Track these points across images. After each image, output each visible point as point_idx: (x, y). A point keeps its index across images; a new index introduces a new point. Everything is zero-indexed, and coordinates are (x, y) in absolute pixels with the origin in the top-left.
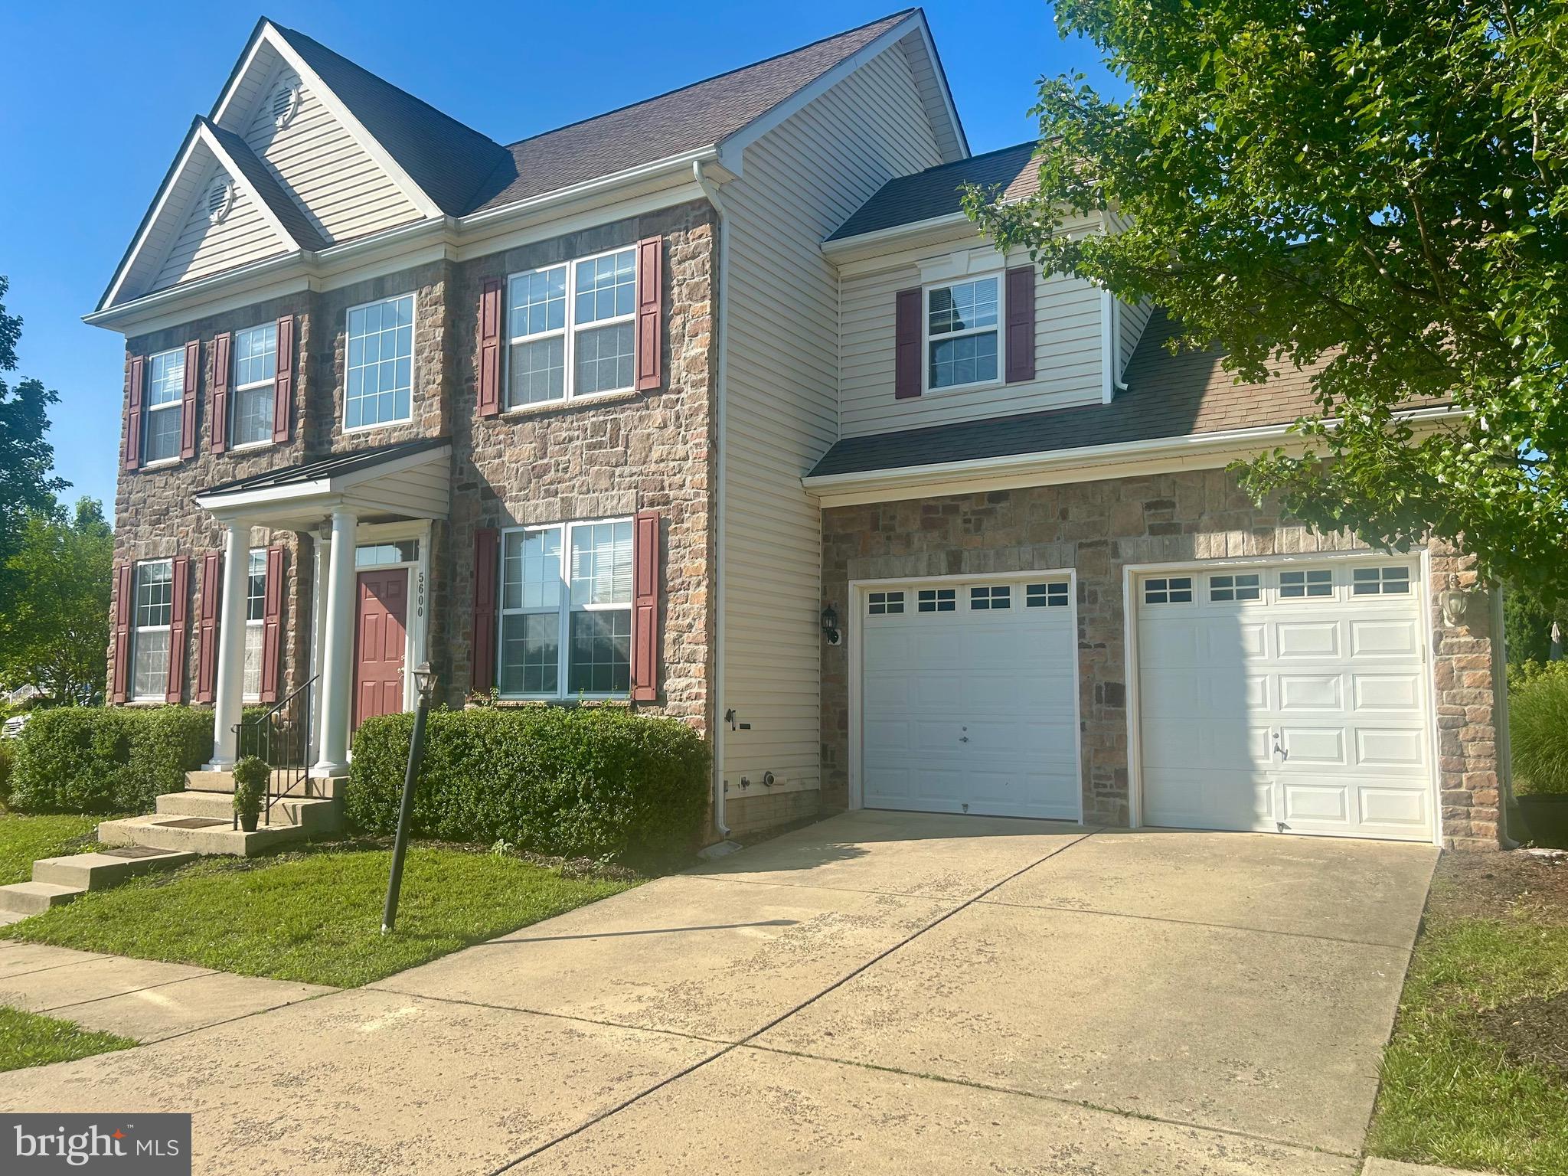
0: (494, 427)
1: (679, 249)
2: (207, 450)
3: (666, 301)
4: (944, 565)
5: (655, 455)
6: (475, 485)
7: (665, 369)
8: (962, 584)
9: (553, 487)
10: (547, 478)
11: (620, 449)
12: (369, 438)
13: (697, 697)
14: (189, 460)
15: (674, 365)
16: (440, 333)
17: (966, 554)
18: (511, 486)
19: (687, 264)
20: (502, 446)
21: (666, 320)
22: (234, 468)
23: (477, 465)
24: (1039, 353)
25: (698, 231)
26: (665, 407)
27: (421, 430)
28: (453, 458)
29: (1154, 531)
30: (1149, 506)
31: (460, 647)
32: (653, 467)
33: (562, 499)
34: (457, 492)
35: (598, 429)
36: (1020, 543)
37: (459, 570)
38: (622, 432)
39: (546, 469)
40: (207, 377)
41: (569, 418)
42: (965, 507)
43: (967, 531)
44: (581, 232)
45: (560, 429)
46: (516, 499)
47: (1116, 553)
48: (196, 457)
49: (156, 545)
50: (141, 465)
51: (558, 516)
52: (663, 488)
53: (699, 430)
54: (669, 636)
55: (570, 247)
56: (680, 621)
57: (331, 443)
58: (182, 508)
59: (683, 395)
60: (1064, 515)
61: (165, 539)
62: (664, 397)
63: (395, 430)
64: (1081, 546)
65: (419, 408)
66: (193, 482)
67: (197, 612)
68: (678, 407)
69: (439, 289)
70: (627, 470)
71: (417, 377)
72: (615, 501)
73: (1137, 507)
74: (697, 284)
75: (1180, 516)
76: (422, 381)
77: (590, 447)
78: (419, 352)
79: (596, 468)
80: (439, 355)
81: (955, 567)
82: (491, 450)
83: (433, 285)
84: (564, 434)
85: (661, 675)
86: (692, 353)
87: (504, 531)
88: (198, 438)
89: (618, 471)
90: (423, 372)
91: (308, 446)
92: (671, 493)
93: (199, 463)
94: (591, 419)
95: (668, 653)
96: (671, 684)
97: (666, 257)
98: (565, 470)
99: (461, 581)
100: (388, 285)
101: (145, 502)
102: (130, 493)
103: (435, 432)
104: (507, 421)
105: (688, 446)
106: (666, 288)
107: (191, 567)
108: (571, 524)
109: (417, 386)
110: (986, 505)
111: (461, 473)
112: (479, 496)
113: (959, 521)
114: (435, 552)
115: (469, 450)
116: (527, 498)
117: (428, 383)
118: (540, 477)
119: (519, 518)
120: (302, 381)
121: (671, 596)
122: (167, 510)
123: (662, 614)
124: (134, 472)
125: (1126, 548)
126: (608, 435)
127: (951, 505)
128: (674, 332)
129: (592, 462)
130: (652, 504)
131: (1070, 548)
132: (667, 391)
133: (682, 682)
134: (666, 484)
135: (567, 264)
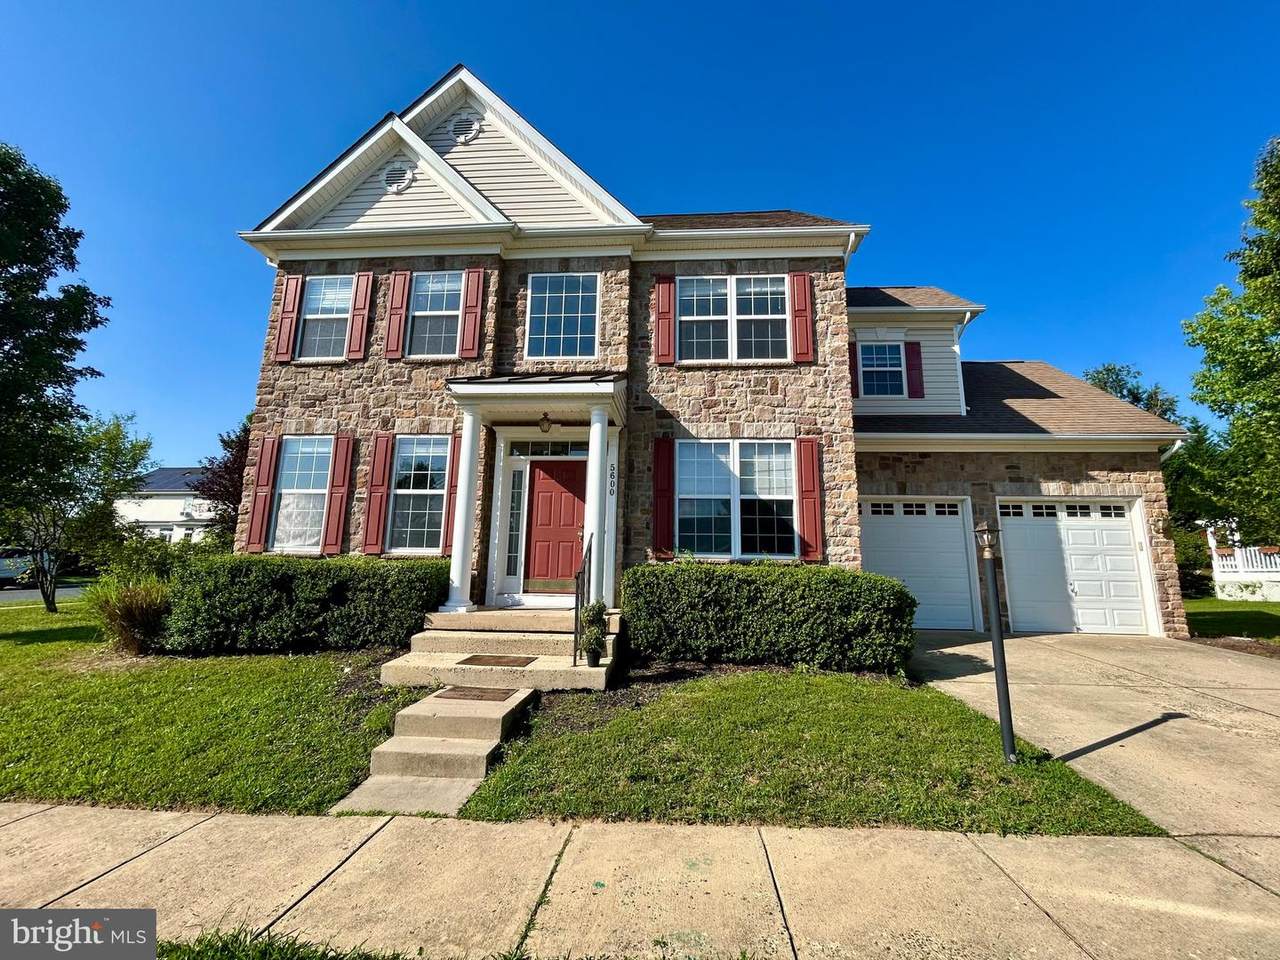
0: (669, 371)
1: (820, 283)
2: (377, 354)
3: (814, 312)
5: (810, 401)
6: (650, 409)
7: (815, 351)
9: (722, 416)
10: (718, 409)
11: (780, 396)
12: (555, 366)
13: (855, 559)
14: (356, 361)
15: (820, 349)
16: (625, 304)
17: (908, 484)
18: (684, 415)
19: (827, 292)
20: (675, 385)
21: (814, 323)
22: (410, 372)
23: (653, 395)
24: (925, 385)
25: (835, 274)
26: (815, 374)
27: (608, 365)
28: (629, 389)
29: (1011, 480)
30: (1007, 468)
31: (641, 519)
32: (808, 410)
33: (731, 424)
34: (633, 411)
35: (758, 382)
36: (939, 480)
37: (636, 465)
38: (780, 386)
39: (716, 404)
40: (380, 301)
41: (734, 373)
42: (905, 459)
43: (907, 472)
44: (740, 260)
45: (730, 378)
46: (689, 421)
47: (992, 490)
48: (365, 359)
49: (309, 424)
50: (293, 359)
51: (728, 434)
52: (816, 424)
53: (844, 391)
54: (829, 519)
55: (731, 267)
56: (836, 509)
57: (514, 365)
58: (344, 396)
59: (828, 369)
60: (962, 468)
61: (321, 421)
62: (814, 368)
63: (580, 363)
64: (974, 484)
65: (605, 350)
66: (359, 378)
67: (360, 480)
68: (826, 375)
69: (625, 274)
70: (786, 410)
71: (604, 329)
72: (777, 429)
73: (1002, 467)
74: (836, 305)
75: (1023, 473)
76: (608, 333)
77: (753, 392)
78: (604, 313)
79: (760, 406)
80: (624, 318)
81: (902, 490)
82: (664, 387)
83: (619, 269)
84: (730, 383)
85: (825, 545)
86: (836, 344)
87: (677, 441)
88: (368, 345)
89: (778, 410)
90: (609, 327)
91: (494, 366)
92: (824, 429)
93: (366, 365)
94: (753, 375)
95: (829, 530)
96: (831, 550)
97: (812, 286)
98: (733, 405)
99: (639, 472)
100: (573, 264)
101: (296, 388)
102: (276, 380)
103: (623, 368)
104: (680, 368)
105: (835, 400)
106: (813, 304)
107: (356, 443)
108: (737, 442)
109: (603, 335)
110: (918, 459)
111: (637, 399)
112: (654, 415)
113: (902, 466)
114: (623, 451)
115: (643, 385)
116: (699, 421)
117: (614, 334)
118: (709, 408)
119: (694, 432)
120: (491, 318)
121: (827, 492)
122: (325, 398)
123: (823, 504)
124: (282, 364)
125: (998, 487)
126: (769, 386)
127: (898, 457)
128: (819, 330)
129: (755, 402)
130: (808, 434)
131: (967, 485)
132: (816, 364)
133: (841, 550)
134: (819, 421)
135: (728, 277)
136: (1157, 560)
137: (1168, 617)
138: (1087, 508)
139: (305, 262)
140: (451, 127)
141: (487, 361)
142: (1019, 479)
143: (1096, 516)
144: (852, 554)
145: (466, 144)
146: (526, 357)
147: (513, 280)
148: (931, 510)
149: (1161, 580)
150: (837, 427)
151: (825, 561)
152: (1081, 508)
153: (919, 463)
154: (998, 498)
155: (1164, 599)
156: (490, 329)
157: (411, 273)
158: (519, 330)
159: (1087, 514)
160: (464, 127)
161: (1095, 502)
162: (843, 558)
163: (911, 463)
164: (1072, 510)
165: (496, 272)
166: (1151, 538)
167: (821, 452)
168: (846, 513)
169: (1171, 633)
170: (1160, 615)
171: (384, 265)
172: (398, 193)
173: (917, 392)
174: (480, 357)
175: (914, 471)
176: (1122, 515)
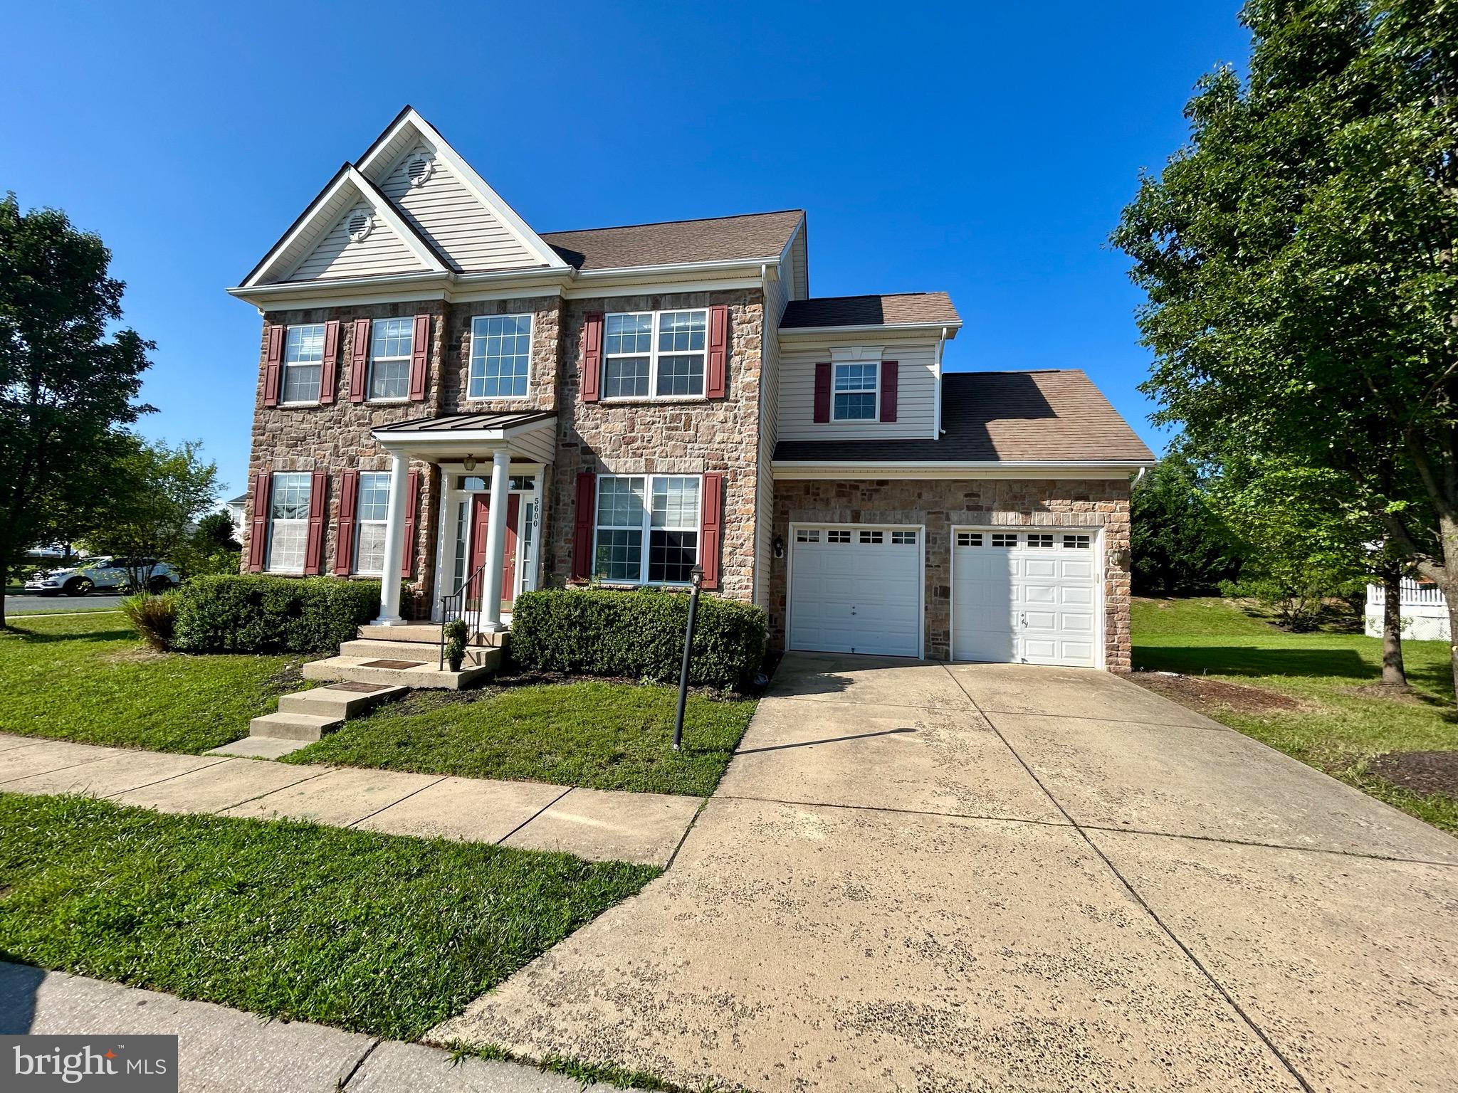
0: (593, 409)
1: (738, 316)
2: (344, 398)
3: (729, 346)
4: (849, 518)
5: (718, 438)
6: (576, 445)
7: (727, 387)
8: (856, 529)
9: (640, 451)
10: (635, 445)
11: (692, 432)
12: (492, 405)
13: (747, 587)
14: (327, 405)
15: (733, 385)
16: (554, 343)
17: (863, 512)
18: (606, 448)
19: (744, 326)
20: (599, 422)
21: (729, 358)
22: (371, 414)
23: (579, 432)
24: (899, 408)
25: (754, 307)
26: (726, 410)
27: (537, 404)
28: (558, 426)
29: (969, 508)
30: (966, 496)
31: (563, 548)
32: (716, 446)
33: (646, 460)
34: (561, 448)
35: (673, 419)
36: (894, 509)
37: (562, 498)
38: (693, 422)
39: (634, 440)
40: (346, 348)
41: (652, 409)
42: (862, 486)
43: (863, 499)
44: (665, 295)
45: (647, 415)
46: (610, 456)
47: (948, 519)
48: (335, 403)
49: (293, 462)
50: (278, 403)
51: (643, 470)
52: (723, 459)
53: (751, 427)
54: (726, 550)
55: (656, 302)
56: (734, 541)
57: (457, 405)
58: (319, 437)
59: (739, 404)
60: (920, 496)
61: (301, 458)
62: (725, 404)
63: (514, 402)
64: (929, 513)
65: (535, 390)
66: (330, 420)
67: (333, 512)
68: (736, 411)
69: (555, 314)
70: (696, 446)
71: (534, 369)
72: (687, 464)
73: (961, 495)
74: (752, 339)
75: (983, 502)
76: (539, 372)
77: (668, 429)
78: (536, 354)
79: (673, 442)
80: (553, 358)
81: (856, 518)
82: (589, 424)
83: (550, 310)
84: (648, 419)
85: (721, 573)
86: (748, 380)
87: (599, 476)
88: (337, 390)
89: (689, 446)
90: (539, 367)
91: (440, 406)
92: (730, 463)
93: (336, 408)
94: (669, 412)
95: (725, 560)
96: (725, 579)
97: (730, 319)
98: (649, 441)
99: (564, 505)
100: (510, 306)
101: (282, 430)
102: (267, 423)
103: (550, 407)
104: (603, 406)
105: (743, 435)
106: (729, 338)
107: (329, 480)
108: (652, 476)
109: (534, 375)
110: (875, 487)
111: (565, 436)
112: (579, 451)
113: (859, 494)
114: (547, 485)
115: (572, 422)
116: (618, 456)
117: (543, 374)
118: (628, 444)
119: (612, 469)
120: (436, 362)
121: (728, 525)
122: (305, 438)
123: (722, 536)
124: (271, 408)
125: (954, 516)
126: (683, 423)
127: (855, 485)
128: (733, 365)
129: (669, 438)
130: (715, 469)
131: (923, 513)
132: (728, 400)
133: (736, 578)
134: (726, 457)
135: (653, 313)
136: (1110, 592)
137: (1112, 650)
138: (1050, 537)
139: (285, 312)
140: (406, 170)
141: (433, 403)
142: (979, 508)
143: (1058, 546)
144: (745, 583)
145: (419, 186)
146: (468, 398)
147: (458, 323)
148: (887, 538)
149: (1111, 613)
150: (742, 463)
151: (720, 588)
152: (1044, 537)
153: (877, 491)
154: (953, 527)
155: (1111, 632)
156: (435, 373)
157: (371, 321)
158: (462, 372)
159: (1050, 545)
160: (417, 169)
161: (1059, 532)
162: (737, 586)
163: (868, 490)
164: (1033, 540)
165: (441, 317)
166: (1107, 570)
167: (724, 487)
168: (742, 545)
169: (1112, 666)
170: (1104, 647)
171: (349, 313)
172: (360, 241)
173: (889, 415)
174: (426, 400)
175: (870, 499)
176: (1086, 546)
